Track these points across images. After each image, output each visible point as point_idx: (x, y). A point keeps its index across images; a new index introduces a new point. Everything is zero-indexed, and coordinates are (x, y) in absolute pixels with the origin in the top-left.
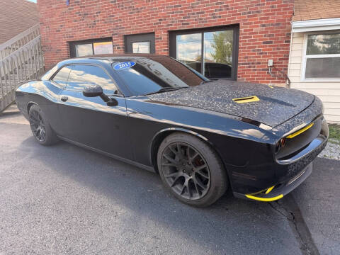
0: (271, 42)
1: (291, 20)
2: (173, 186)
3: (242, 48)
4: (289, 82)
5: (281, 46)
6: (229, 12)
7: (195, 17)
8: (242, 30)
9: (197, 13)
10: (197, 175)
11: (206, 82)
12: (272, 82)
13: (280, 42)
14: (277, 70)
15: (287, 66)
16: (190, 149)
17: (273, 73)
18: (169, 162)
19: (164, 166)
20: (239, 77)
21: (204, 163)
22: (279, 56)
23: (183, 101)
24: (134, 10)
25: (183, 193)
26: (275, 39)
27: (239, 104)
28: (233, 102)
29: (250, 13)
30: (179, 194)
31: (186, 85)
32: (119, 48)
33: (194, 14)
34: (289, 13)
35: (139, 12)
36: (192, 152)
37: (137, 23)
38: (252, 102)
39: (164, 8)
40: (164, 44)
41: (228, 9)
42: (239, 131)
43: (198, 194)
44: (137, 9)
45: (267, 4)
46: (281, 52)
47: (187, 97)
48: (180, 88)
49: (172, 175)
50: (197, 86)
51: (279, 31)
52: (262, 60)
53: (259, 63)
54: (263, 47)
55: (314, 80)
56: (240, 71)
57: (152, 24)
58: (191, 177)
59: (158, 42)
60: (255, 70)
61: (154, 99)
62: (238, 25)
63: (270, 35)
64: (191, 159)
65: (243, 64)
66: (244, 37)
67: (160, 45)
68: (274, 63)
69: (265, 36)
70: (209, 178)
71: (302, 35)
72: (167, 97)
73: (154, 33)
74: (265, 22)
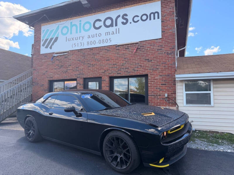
0: (166, 84)
1: (175, 73)
2: (112, 162)
3: (150, 87)
4: (178, 106)
5: (171, 86)
6: (142, 69)
7: (124, 70)
8: (149, 78)
9: (125, 68)
10: (125, 155)
11: (130, 105)
12: (168, 106)
13: (170, 84)
14: (170, 99)
15: (176, 97)
16: (121, 139)
17: (168, 101)
18: (110, 148)
19: (107, 150)
20: (150, 102)
21: (128, 147)
22: (170, 92)
23: (117, 114)
24: (90, 65)
25: (117, 165)
26: (167, 83)
27: (145, 116)
28: (142, 115)
29: (153, 69)
30: (115, 166)
31: (119, 106)
32: (80, 85)
33: (123, 68)
34: (174, 70)
35: (93, 66)
36: (122, 141)
37: (92, 72)
38: (151, 115)
39: (107, 65)
40: (107, 83)
41: (141, 67)
42: (147, 130)
43: (125, 166)
44: (92, 65)
45: (162, 65)
46: (171, 90)
47: (119, 112)
48: (116, 108)
49: (111, 155)
50: (125, 107)
51: (169, 79)
52: (161, 93)
53: (160, 95)
54: (162, 86)
55: (191, 105)
56: (150, 99)
57: (100, 73)
58: (122, 156)
59: (103, 82)
60: (158, 99)
61: (102, 113)
62: (147, 75)
63: (164, 81)
64: (121, 145)
65: (151, 95)
66: (151, 81)
67: (104, 84)
68: (168, 95)
69: (162, 81)
70: (130, 155)
71: (182, 81)
72: (109, 112)
73: (101, 77)
74: (162, 74)
